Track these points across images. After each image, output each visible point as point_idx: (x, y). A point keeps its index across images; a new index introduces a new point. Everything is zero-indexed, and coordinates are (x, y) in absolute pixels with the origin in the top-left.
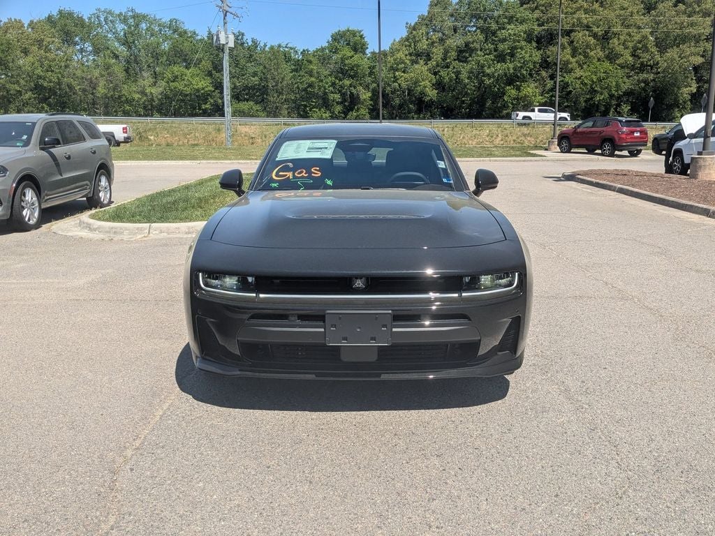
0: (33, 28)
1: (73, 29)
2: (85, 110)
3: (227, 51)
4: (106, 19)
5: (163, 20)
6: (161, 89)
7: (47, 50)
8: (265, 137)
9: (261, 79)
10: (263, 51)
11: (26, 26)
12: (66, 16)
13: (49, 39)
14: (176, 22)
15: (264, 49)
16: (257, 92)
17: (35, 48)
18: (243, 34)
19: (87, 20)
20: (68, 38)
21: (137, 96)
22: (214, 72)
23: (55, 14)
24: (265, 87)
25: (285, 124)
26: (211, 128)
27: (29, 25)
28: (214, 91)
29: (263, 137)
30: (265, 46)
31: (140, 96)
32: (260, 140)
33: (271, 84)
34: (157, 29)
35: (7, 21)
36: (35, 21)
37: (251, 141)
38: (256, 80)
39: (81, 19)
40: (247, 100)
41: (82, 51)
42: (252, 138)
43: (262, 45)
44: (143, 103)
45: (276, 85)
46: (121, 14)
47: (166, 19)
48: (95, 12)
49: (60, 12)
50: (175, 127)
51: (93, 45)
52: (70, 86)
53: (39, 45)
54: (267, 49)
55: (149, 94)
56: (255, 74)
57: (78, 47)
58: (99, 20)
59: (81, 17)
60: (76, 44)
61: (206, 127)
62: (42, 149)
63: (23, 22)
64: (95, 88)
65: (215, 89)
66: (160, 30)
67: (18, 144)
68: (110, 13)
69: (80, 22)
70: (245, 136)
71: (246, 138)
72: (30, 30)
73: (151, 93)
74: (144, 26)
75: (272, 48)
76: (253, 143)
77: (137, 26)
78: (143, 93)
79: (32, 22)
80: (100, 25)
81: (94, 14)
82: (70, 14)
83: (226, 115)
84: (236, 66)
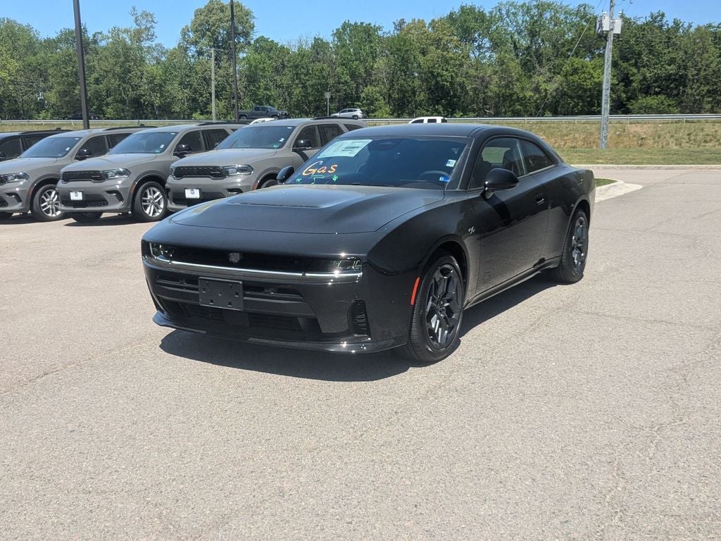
0: (433, 28)
1: (472, 24)
2: (474, 111)
3: (611, 38)
4: (508, 11)
5: (571, 7)
6: (557, 85)
7: (446, 49)
8: (659, 137)
9: (679, 67)
10: (686, 32)
11: (427, 25)
12: (467, 11)
13: (446, 38)
14: (584, 8)
15: (687, 31)
16: (671, 83)
17: (433, 48)
18: (663, 15)
19: (488, 15)
20: (466, 35)
21: (529, 94)
22: (620, 62)
23: (457, 11)
24: (683, 77)
25: (687, 122)
26: (593, 128)
27: (430, 24)
28: (618, 84)
29: (657, 138)
30: (690, 26)
31: (533, 94)
32: (651, 142)
33: (691, 72)
34: (562, 17)
35: (410, 22)
36: (436, 20)
37: (640, 142)
38: (672, 69)
39: (482, 14)
40: (657, 94)
41: (480, 47)
42: (642, 139)
43: (686, 25)
44: (535, 102)
45: (697, 74)
46: (524, 4)
47: (574, 6)
48: (497, 5)
49: (462, 8)
50: (554, 128)
51: (491, 40)
52: (462, 86)
53: (437, 44)
54: (692, 30)
55: (543, 91)
56: (672, 61)
57: (476, 44)
58: (501, 13)
59: (482, 12)
60: (475, 40)
61: (588, 126)
62: (294, 151)
63: (425, 21)
64: (487, 87)
65: (620, 82)
66: (566, 18)
67: (275, 146)
68: (512, 4)
69: (480, 17)
70: (634, 136)
71: (635, 138)
72: (430, 29)
73: (546, 90)
74: (547, 15)
75: (698, 29)
76: (641, 145)
77: (541, 15)
78: (537, 90)
79: (433, 21)
80: (501, 19)
81: (496, 8)
82: (472, 9)
83: (603, 113)
84: (650, 53)
